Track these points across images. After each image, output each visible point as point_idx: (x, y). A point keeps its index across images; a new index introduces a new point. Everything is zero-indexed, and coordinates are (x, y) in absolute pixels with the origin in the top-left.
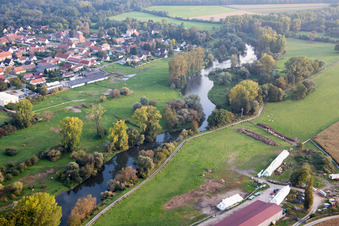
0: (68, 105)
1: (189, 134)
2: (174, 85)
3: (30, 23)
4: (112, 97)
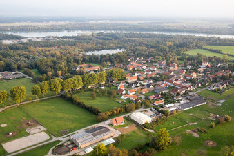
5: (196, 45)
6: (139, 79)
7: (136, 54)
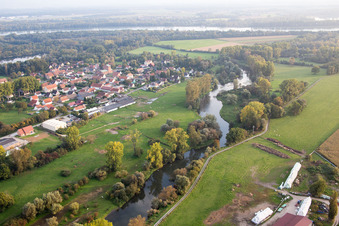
0: (106, 128)
1: (213, 151)
2: (191, 107)
3: (68, 60)
4: (141, 119)
5: (145, 42)
6: (59, 88)
7: (60, 59)
